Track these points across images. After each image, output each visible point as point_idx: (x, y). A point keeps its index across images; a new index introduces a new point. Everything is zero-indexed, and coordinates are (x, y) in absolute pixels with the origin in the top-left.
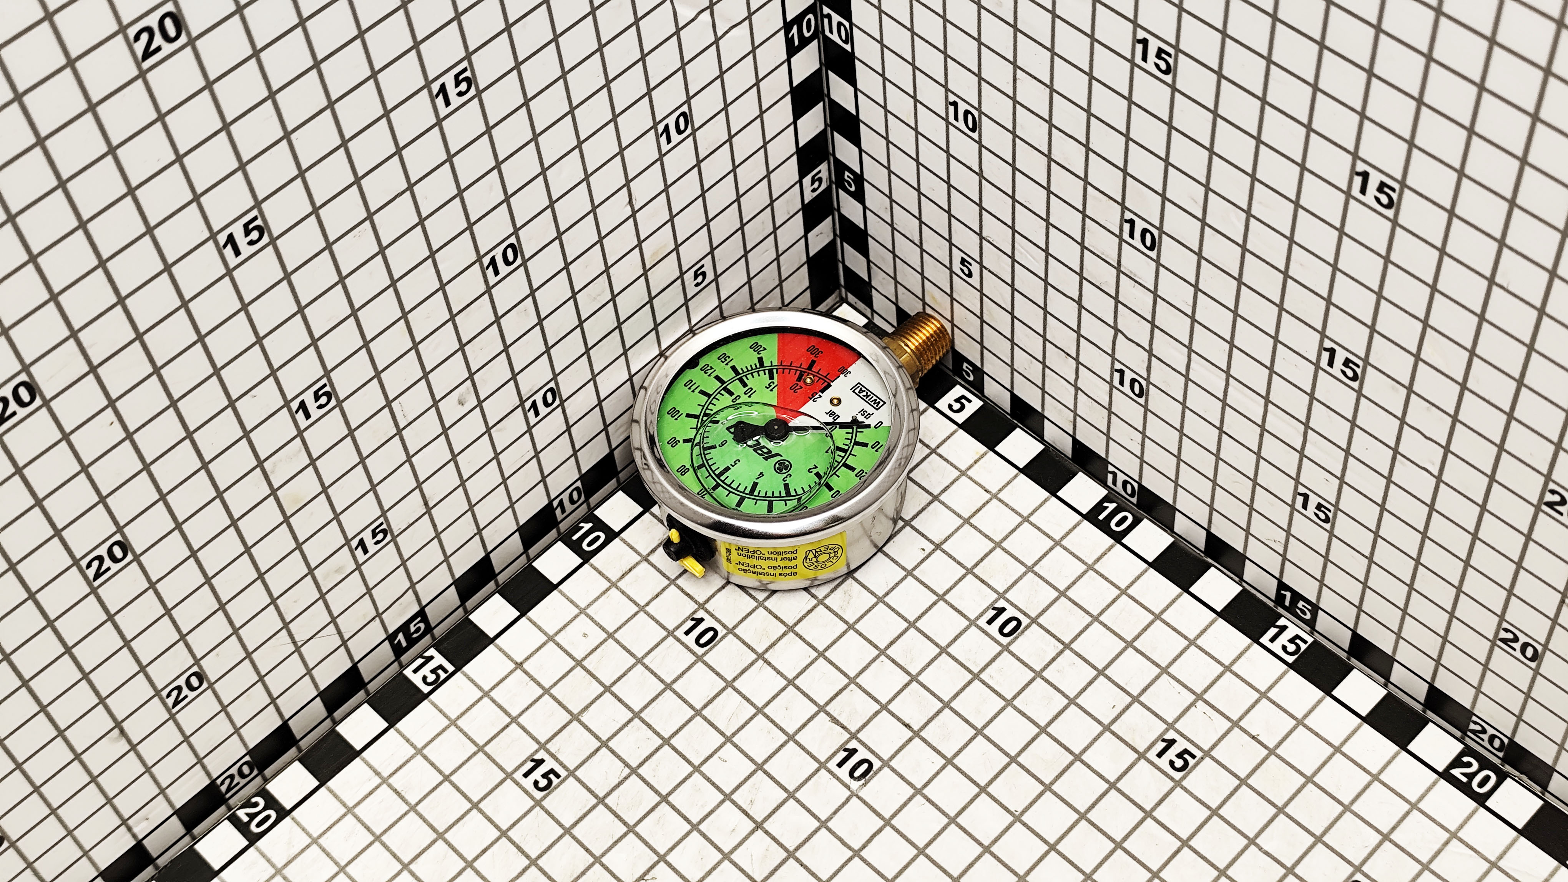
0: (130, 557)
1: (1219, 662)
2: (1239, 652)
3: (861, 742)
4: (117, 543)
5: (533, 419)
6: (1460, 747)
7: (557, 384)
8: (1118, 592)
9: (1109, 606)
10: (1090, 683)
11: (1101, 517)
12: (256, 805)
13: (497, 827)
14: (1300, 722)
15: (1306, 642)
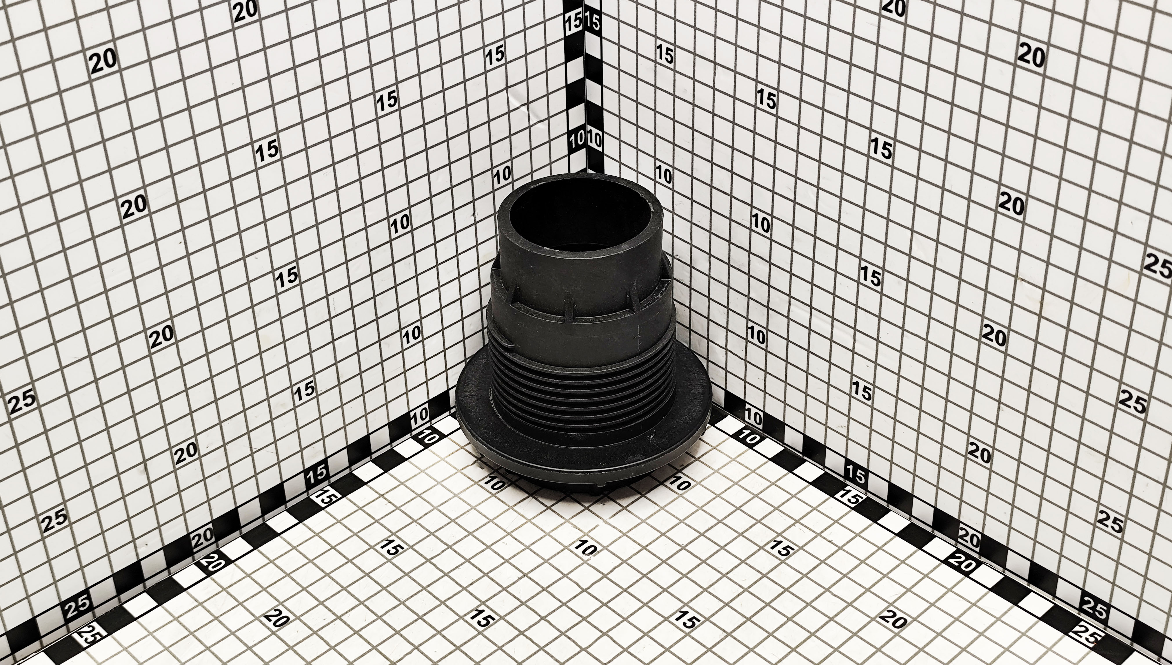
1: (810, 506)
6: (955, 549)
8: (750, 471)
10: (732, 513)
12: (213, 557)
13: (363, 571)
14: (858, 535)
15: (862, 498)
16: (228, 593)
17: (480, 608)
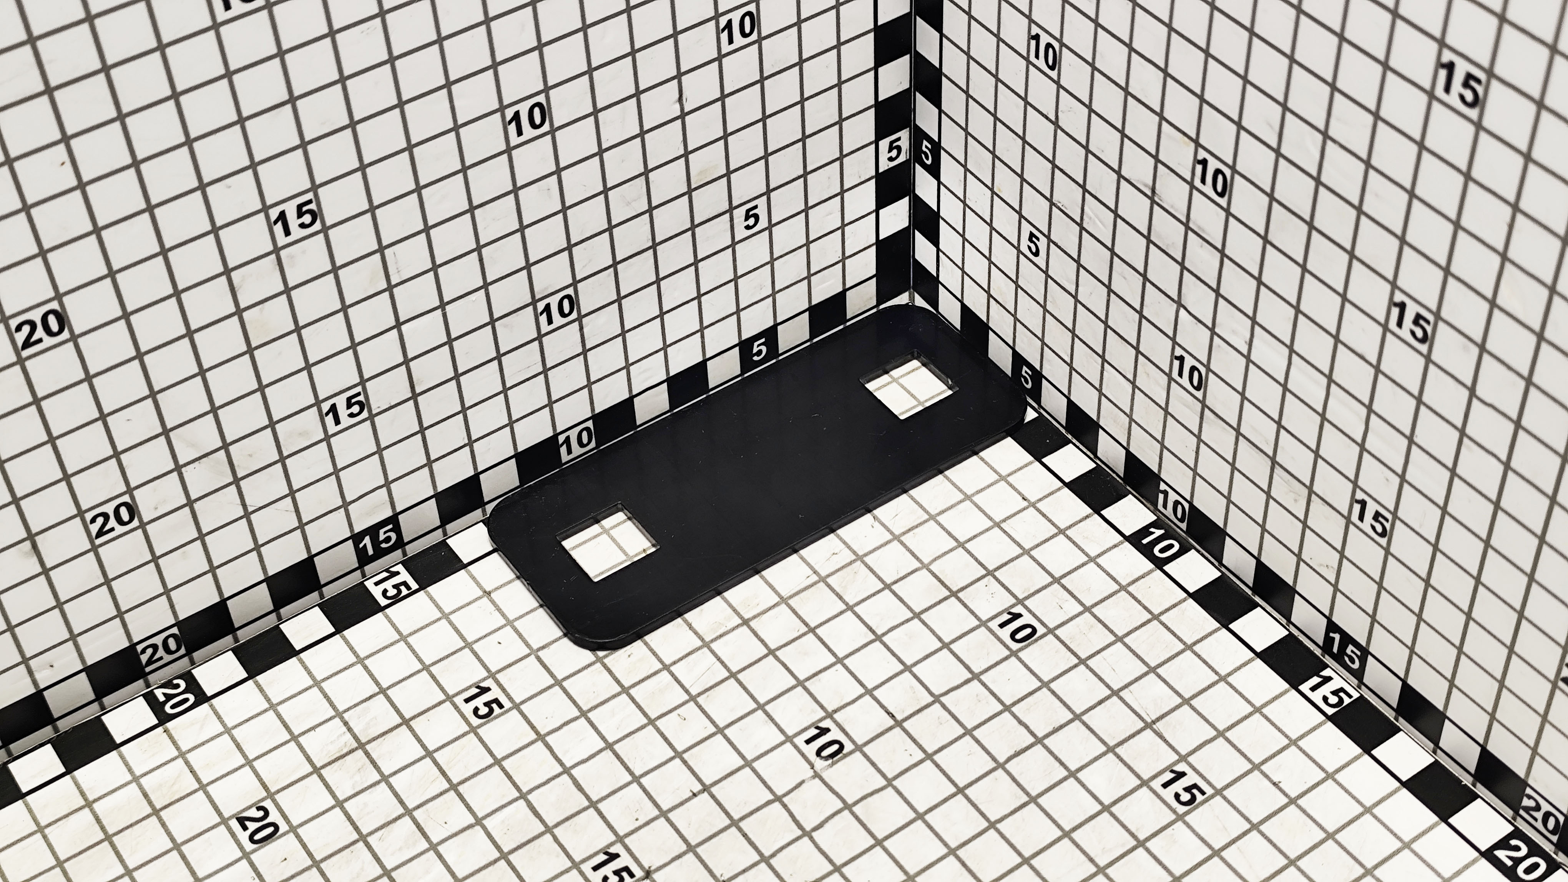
1: (1249, 702)
2: (1274, 696)
3: (835, 722)
4: (53, 312)
5: (545, 328)
6: (1512, 828)
7: (576, 291)
8: (1150, 616)
9: (1137, 629)
10: (1100, 702)
11: (1145, 541)
12: (177, 686)
13: (423, 746)
14: (1330, 776)
15: (1350, 696)
16: (187, 763)
17: (612, 850)
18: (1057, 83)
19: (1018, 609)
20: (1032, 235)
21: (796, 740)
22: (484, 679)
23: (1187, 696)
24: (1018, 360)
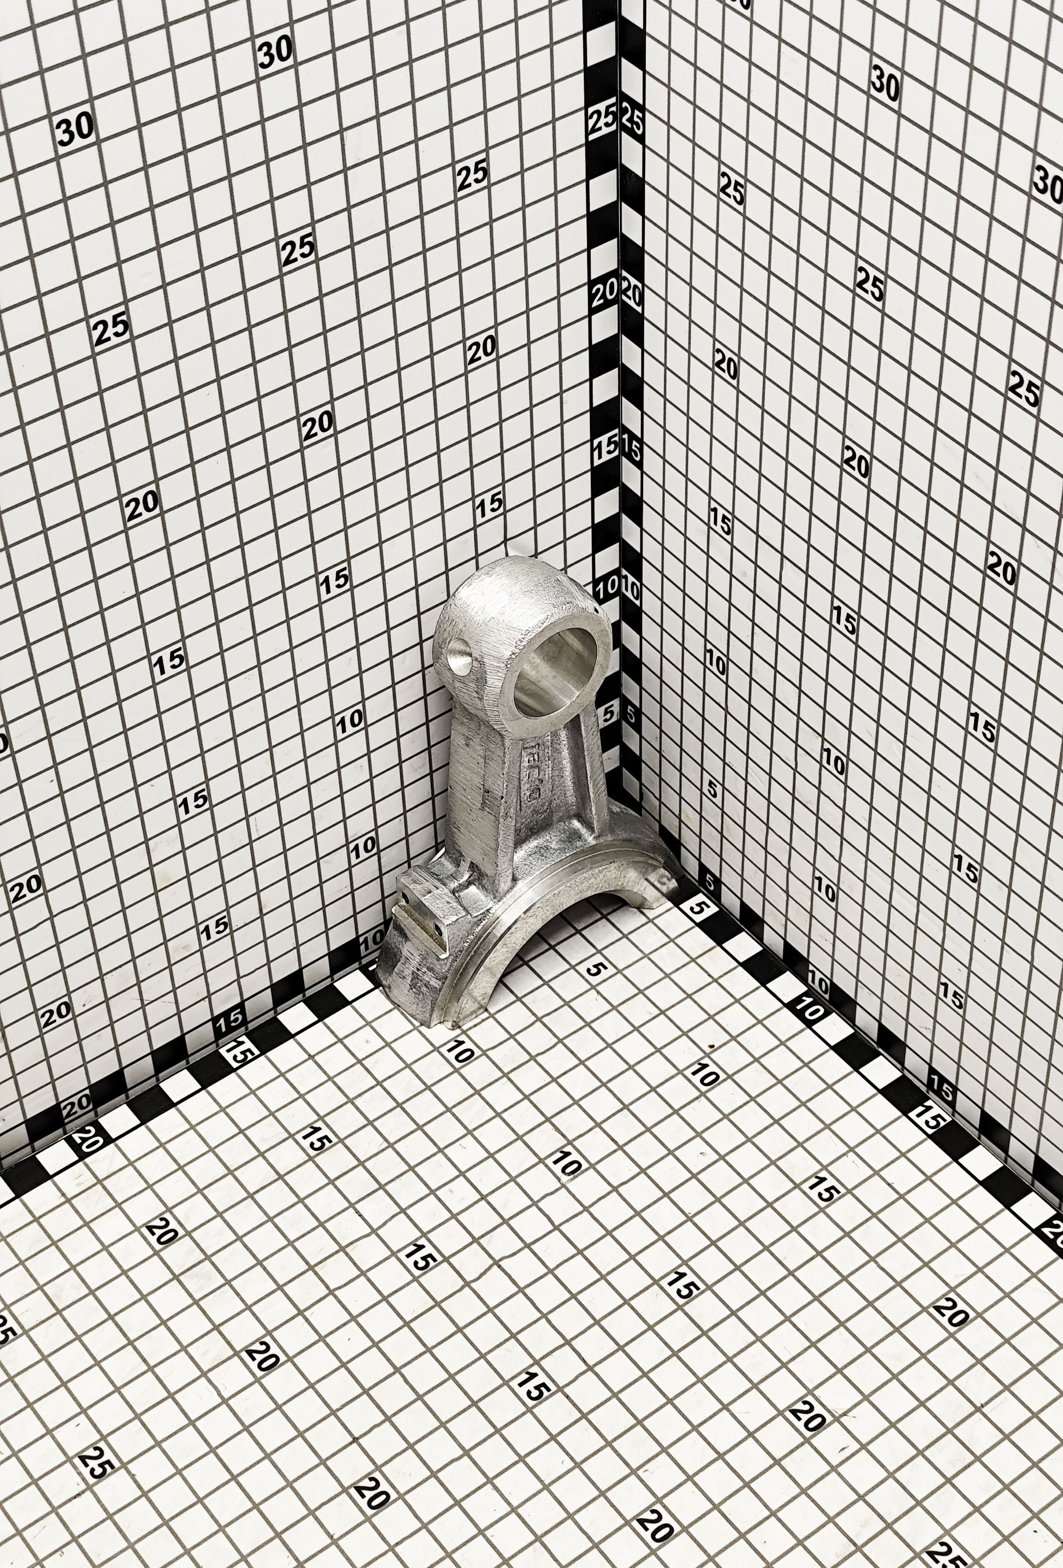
0: (41, 891)
3: (575, 1147)
4: (35, 877)
5: (354, 861)
7: (377, 834)
11: (799, 1007)
18: (726, 683)
19: (706, 1061)
20: (711, 783)
21: (547, 1161)
22: (316, 1121)
23: (828, 1122)
24: (703, 870)
